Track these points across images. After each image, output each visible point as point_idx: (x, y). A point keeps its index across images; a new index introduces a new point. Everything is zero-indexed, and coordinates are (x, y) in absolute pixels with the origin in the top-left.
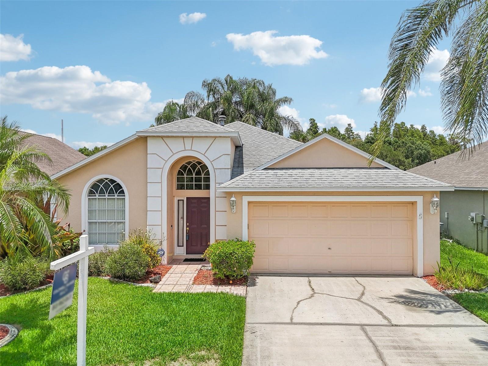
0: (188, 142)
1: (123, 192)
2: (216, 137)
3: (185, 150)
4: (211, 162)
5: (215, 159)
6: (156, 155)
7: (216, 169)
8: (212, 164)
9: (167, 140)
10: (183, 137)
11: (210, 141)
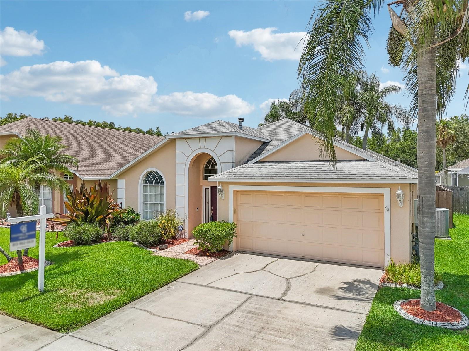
0: (202, 141)
1: (162, 181)
2: (222, 137)
3: (201, 148)
4: (218, 157)
5: (221, 155)
6: (181, 153)
7: (222, 163)
8: (219, 159)
9: (188, 141)
10: (199, 138)
11: (218, 140)
